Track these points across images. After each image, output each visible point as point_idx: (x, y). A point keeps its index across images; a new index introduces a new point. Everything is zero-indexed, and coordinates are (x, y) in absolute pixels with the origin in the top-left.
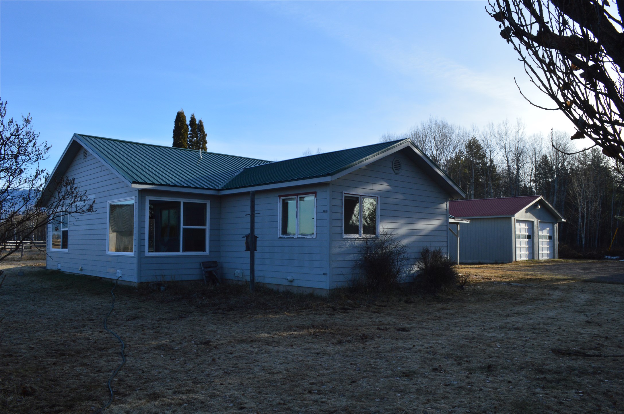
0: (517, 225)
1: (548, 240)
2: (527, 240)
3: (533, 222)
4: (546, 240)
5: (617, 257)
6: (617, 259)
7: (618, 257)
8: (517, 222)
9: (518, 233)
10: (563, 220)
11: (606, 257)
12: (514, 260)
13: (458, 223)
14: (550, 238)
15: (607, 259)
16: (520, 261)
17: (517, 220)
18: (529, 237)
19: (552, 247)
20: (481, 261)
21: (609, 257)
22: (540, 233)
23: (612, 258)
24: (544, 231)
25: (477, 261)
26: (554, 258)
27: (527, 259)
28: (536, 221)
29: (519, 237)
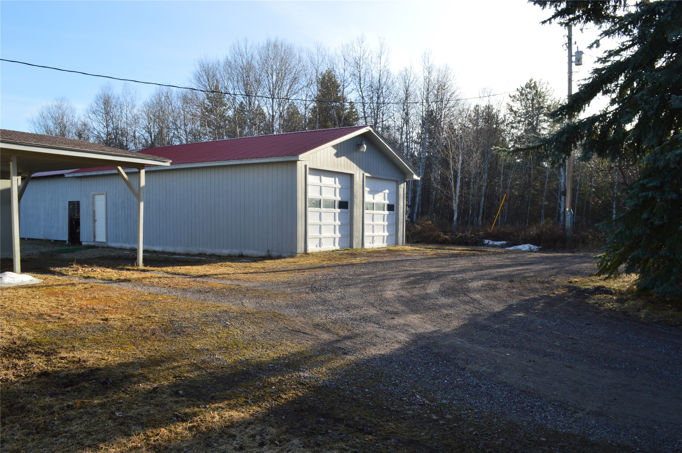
0: (312, 179)
1: (386, 212)
2: (338, 210)
3: (351, 176)
4: (382, 212)
5: (502, 242)
6: (502, 246)
7: (505, 242)
8: (310, 174)
9: (313, 194)
10: (415, 177)
11: (486, 241)
12: (300, 249)
13: (141, 166)
14: (391, 208)
15: (488, 245)
16: (320, 252)
17: (310, 169)
18: (343, 205)
19: (393, 225)
20: (246, 252)
21: (491, 243)
22: (368, 198)
23: (496, 243)
24: (376, 196)
25: (236, 252)
26: (397, 243)
27: (337, 247)
28: (358, 174)
29: (318, 204)
